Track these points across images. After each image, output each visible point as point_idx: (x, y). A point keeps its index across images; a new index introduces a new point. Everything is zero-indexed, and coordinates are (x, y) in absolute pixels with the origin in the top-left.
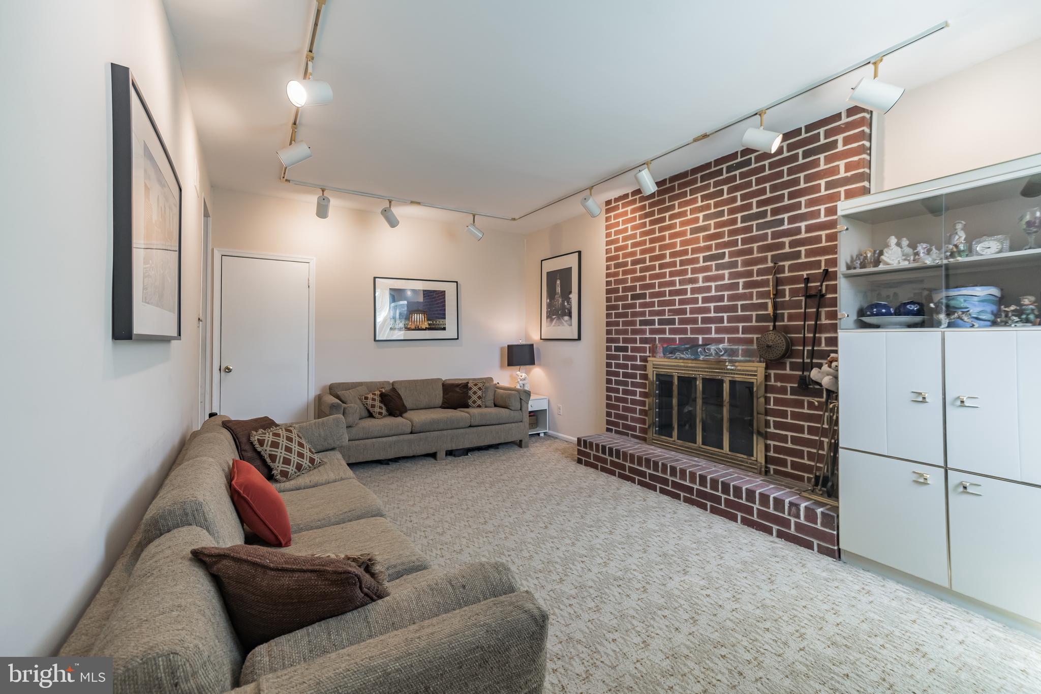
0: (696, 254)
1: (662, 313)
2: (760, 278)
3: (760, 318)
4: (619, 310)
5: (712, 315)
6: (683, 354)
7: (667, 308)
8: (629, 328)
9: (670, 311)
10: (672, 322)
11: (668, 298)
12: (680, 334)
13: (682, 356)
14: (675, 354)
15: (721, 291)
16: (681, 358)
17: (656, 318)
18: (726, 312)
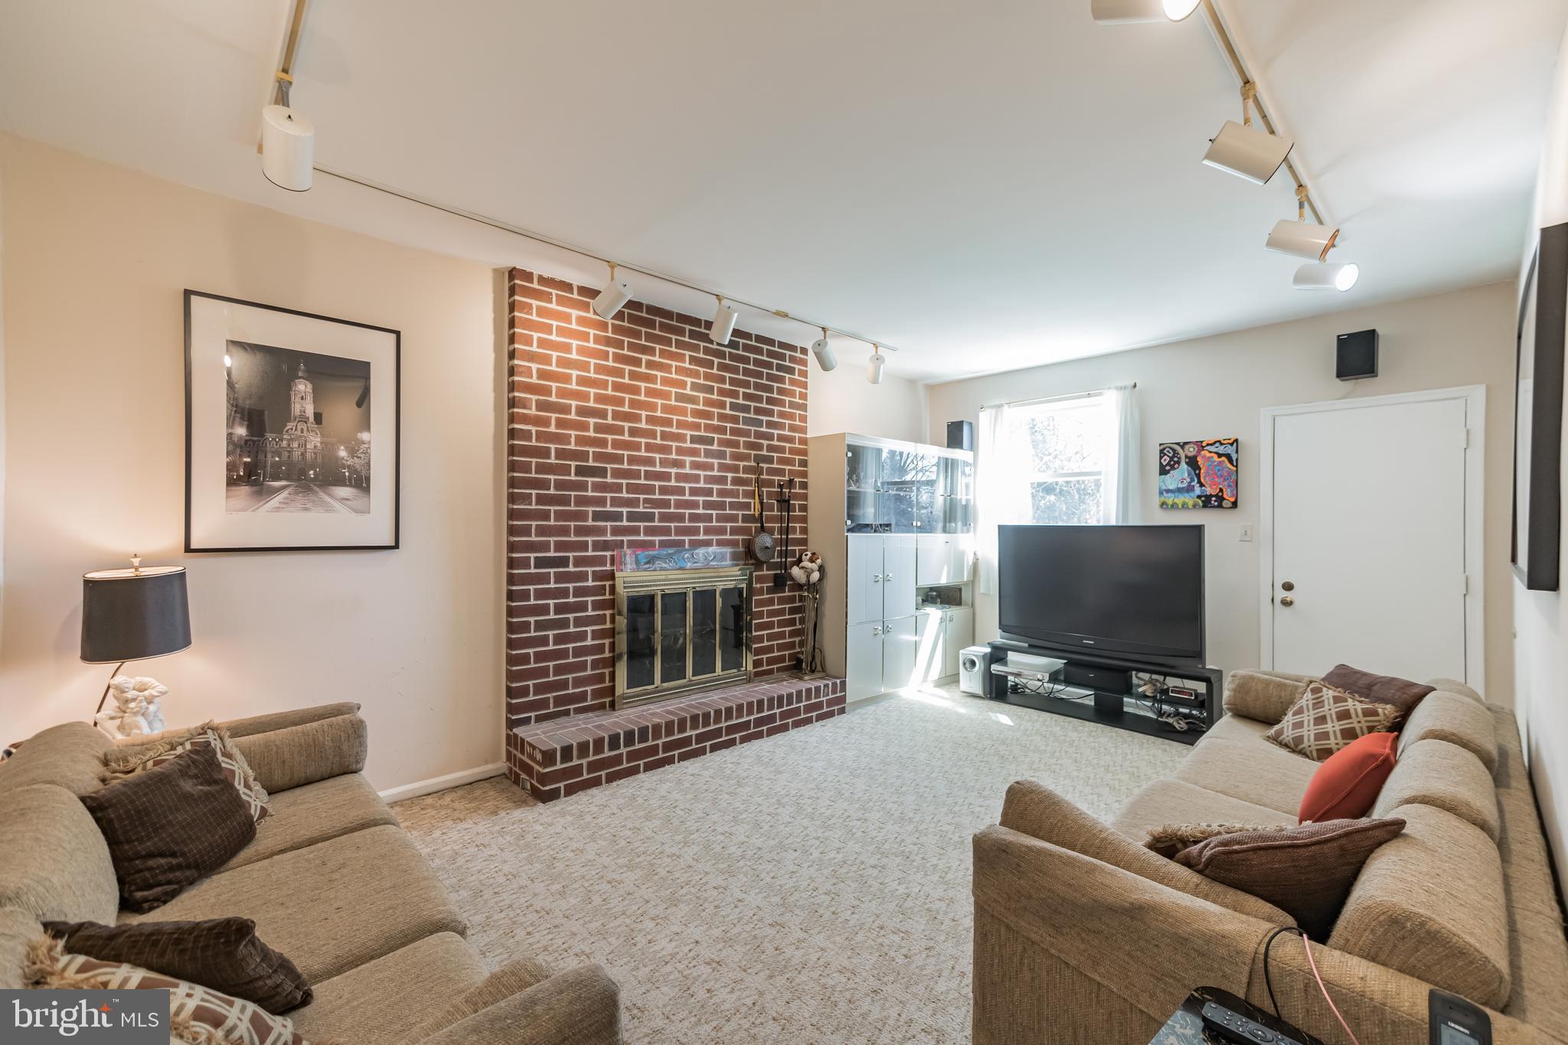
0: (683, 429)
1: (633, 503)
2: (745, 476)
3: (746, 518)
4: (549, 489)
5: (701, 511)
6: (666, 563)
7: (642, 497)
8: (572, 524)
9: (646, 501)
10: (649, 517)
11: (642, 481)
12: (661, 535)
13: (664, 565)
14: (653, 564)
15: (710, 483)
16: (662, 569)
17: (625, 510)
18: (714, 509)
